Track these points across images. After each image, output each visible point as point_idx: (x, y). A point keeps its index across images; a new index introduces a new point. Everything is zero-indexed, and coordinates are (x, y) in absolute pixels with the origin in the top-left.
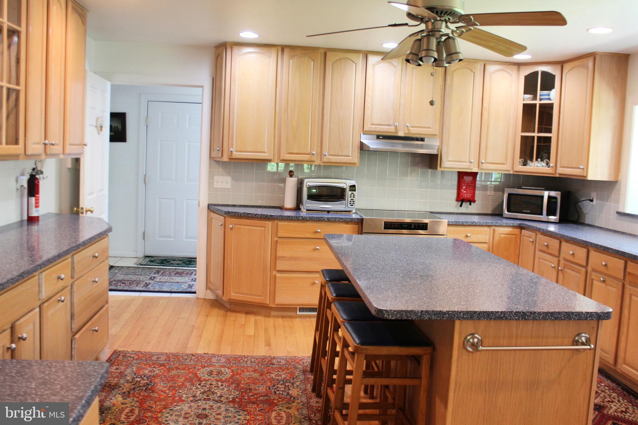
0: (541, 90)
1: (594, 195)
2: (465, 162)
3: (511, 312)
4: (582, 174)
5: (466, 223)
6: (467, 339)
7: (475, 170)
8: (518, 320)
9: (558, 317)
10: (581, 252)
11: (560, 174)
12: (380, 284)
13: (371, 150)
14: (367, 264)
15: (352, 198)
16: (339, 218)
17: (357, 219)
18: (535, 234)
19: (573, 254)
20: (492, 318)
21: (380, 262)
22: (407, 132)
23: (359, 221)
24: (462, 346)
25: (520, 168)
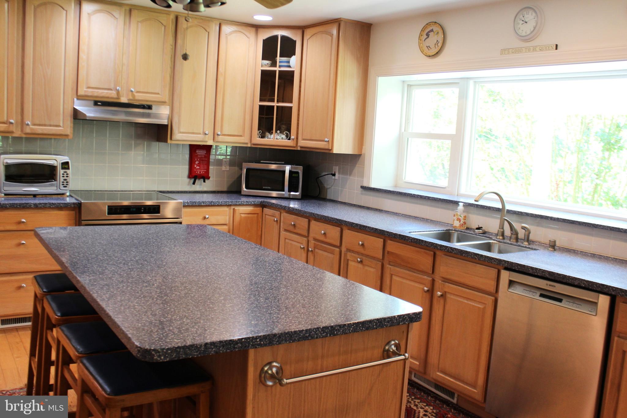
0: (280, 56)
1: (336, 169)
2: (200, 134)
3: (318, 328)
4: (327, 147)
5: (204, 203)
6: (265, 371)
7: (210, 143)
8: (326, 337)
9: (370, 326)
10: (333, 232)
11: (301, 147)
12: (132, 302)
13: (87, 119)
14: (104, 270)
15: (65, 178)
16: (50, 204)
17: (74, 204)
18: (279, 212)
19: (325, 234)
20: (295, 340)
21: (121, 265)
22: (131, 98)
23: (76, 206)
24: (258, 380)
25: (258, 140)
